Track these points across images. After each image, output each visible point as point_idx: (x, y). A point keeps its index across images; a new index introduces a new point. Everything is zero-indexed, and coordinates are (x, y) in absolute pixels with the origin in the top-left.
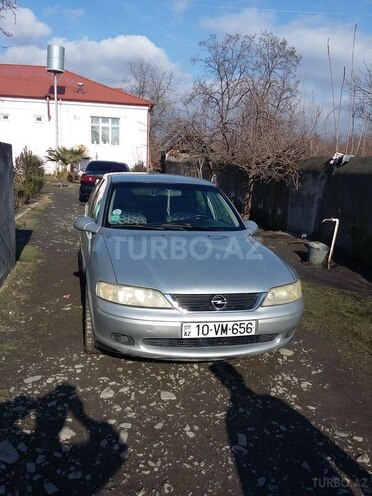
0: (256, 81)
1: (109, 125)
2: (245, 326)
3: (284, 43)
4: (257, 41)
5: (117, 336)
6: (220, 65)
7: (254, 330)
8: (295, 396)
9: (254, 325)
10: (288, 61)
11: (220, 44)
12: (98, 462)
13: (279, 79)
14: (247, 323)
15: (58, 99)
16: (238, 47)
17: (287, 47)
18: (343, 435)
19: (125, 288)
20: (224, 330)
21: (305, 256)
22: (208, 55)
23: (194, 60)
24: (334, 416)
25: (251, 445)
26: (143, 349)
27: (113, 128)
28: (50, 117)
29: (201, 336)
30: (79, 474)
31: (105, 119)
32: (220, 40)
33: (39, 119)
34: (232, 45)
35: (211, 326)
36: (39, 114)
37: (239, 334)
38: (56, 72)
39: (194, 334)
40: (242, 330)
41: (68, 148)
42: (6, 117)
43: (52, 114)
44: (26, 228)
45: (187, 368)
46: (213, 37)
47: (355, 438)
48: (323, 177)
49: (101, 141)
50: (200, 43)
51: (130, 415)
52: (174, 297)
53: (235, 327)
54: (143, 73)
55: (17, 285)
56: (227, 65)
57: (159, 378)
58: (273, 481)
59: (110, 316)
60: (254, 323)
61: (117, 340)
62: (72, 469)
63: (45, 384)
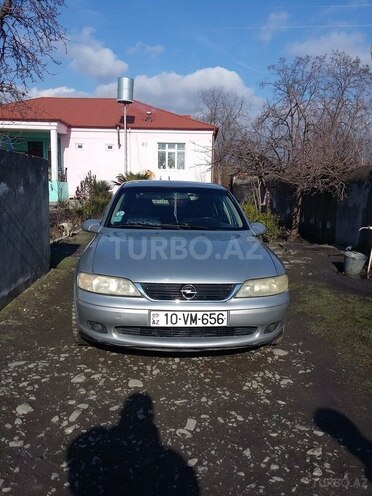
0: (328, 100)
1: (175, 150)
2: (216, 317)
3: (357, 62)
4: (328, 60)
5: (93, 324)
6: (289, 87)
7: (225, 321)
8: (268, 391)
9: (225, 316)
10: (362, 79)
11: (290, 67)
12: (42, 435)
13: (352, 97)
14: (217, 313)
15: (127, 128)
16: (308, 69)
17: (361, 65)
18: (303, 428)
19: (99, 277)
20: (194, 320)
21: (341, 266)
22: (278, 78)
23: (262, 84)
24: (303, 411)
25: (198, 430)
26: (115, 337)
27: (178, 154)
28: (120, 145)
29: (170, 325)
30: (20, 443)
31: (171, 145)
32: (290, 63)
33: (110, 147)
34: (302, 67)
35: (180, 315)
36: (110, 143)
37: (209, 325)
38: (125, 103)
39: (162, 323)
40: (213, 321)
41: (134, 173)
42: (80, 147)
43: (122, 142)
44: (76, 243)
45: (168, 361)
46: (283, 60)
47: (315, 432)
48: (367, 186)
49: (167, 166)
50: (269, 68)
51: (92, 398)
52: (144, 286)
53: (205, 317)
54: (216, 101)
55: (43, 288)
56: (296, 86)
57: (135, 368)
58: (205, 463)
59: (87, 305)
60: (225, 313)
61: (93, 329)
62: (16, 438)
63: (26, 368)
